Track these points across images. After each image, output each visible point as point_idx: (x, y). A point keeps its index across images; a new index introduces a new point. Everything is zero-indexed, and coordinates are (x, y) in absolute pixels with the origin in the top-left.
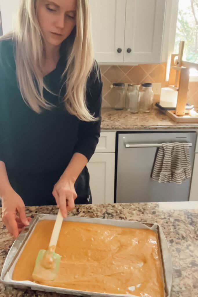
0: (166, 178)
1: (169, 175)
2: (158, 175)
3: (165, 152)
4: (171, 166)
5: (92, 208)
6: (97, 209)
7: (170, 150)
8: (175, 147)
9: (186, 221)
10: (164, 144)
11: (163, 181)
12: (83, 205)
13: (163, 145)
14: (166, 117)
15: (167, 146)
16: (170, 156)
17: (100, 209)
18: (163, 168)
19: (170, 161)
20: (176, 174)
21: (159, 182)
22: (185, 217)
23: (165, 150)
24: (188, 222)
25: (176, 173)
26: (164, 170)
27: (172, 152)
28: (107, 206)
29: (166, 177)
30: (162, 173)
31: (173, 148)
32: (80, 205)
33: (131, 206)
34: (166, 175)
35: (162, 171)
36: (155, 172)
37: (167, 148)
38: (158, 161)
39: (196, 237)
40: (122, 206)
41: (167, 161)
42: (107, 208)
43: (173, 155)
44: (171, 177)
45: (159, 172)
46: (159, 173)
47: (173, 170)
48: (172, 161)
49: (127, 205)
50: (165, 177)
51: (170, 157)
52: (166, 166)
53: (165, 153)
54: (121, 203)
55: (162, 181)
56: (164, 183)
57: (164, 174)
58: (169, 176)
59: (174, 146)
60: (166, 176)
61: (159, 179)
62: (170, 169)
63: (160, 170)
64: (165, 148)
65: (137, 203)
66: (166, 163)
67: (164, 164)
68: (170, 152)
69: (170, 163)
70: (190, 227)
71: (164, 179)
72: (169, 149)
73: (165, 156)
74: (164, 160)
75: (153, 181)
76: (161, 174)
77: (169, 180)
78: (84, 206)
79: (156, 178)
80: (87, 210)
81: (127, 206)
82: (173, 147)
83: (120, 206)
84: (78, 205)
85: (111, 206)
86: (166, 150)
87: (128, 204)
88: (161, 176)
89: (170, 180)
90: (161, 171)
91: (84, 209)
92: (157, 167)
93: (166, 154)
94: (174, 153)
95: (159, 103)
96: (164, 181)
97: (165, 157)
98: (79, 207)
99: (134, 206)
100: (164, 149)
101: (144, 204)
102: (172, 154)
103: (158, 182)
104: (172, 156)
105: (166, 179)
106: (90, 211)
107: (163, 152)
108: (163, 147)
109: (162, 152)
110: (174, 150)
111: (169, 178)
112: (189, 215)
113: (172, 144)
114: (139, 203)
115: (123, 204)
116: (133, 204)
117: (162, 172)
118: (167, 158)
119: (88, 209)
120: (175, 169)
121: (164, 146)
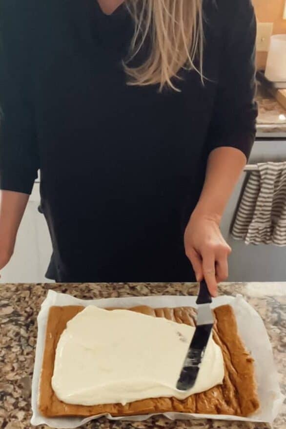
0: (260, 236)
1: (266, 228)
2: (244, 230)
3: (261, 181)
4: (272, 211)
5: (92, 290)
6: (100, 291)
7: (274, 177)
8: (283, 173)
9: (268, 318)
10: (261, 166)
11: (253, 241)
12: (75, 284)
13: (259, 166)
14: (274, 103)
15: (267, 169)
16: (272, 191)
17: (106, 293)
18: (256, 214)
19: (271, 200)
20: (279, 226)
21: (246, 242)
22: (268, 310)
23: (263, 177)
24: (272, 319)
25: (280, 224)
26: (256, 220)
27: (276, 182)
28: (121, 286)
29: (261, 232)
30: (252, 226)
31: (281, 173)
32: (70, 284)
33: (167, 287)
34: (260, 228)
35: (253, 221)
36: (238, 222)
37: (266, 174)
38: (246, 201)
39: (279, 347)
40: (149, 288)
41: (264, 200)
42: (119, 291)
43: (278, 188)
44: (269, 234)
45: (246, 224)
46: (247, 226)
47: (275, 218)
48: (274, 200)
49: (160, 286)
50: (257, 233)
51: (270, 193)
52: (263, 210)
53: (262, 183)
54: (148, 283)
55: (251, 240)
56: (255, 244)
57: (256, 227)
58: (267, 232)
59: (282, 170)
60: (260, 230)
61: (246, 236)
62: (269, 216)
63: (248, 220)
64: (262, 173)
65: (179, 284)
66: (262, 204)
67: (257, 208)
68: (272, 182)
69: (270, 204)
70: (272, 329)
71: (256, 236)
72: (272, 175)
73: (262, 190)
74: (259, 199)
75: (235, 240)
76: (250, 227)
77: (265, 238)
78: (76, 287)
79: (240, 235)
80: (81, 293)
81: (159, 289)
82: (279, 172)
83: (147, 287)
84: (65, 284)
85: (128, 287)
86: (265, 178)
87: (162, 284)
88: (250, 231)
89: (268, 238)
90: (250, 222)
91: (77, 291)
92: (243, 213)
93: (264, 185)
94: (280, 184)
95: (263, 71)
96: (255, 240)
97: (262, 192)
98: (67, 288)
99: (172, 289)
100: (259, 176)
101: (193, 286)
102: (276, 187)
103: (244, 244)
104: (275, 191)
105: (258, 237)
106: (87, 295)
107: (258, 181)
108: (258, 171)
109: (256, 183)
110: (281, 178)
111: (266, 235)
112: (276, 308)
113: (279, 166)
114: (182, 283)
115: (152, 284)
116: (171, 285)
117: (252, 224)
118: (266, 196)
119: (84, 291)
120: (279, 216)
121: (260, 168)
